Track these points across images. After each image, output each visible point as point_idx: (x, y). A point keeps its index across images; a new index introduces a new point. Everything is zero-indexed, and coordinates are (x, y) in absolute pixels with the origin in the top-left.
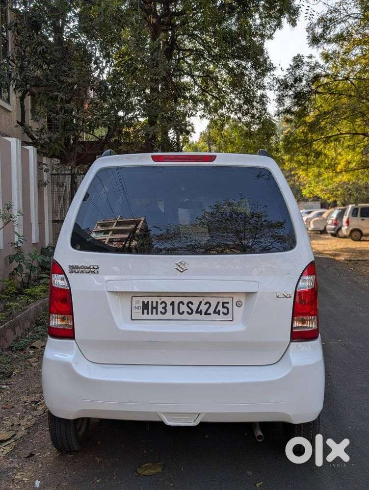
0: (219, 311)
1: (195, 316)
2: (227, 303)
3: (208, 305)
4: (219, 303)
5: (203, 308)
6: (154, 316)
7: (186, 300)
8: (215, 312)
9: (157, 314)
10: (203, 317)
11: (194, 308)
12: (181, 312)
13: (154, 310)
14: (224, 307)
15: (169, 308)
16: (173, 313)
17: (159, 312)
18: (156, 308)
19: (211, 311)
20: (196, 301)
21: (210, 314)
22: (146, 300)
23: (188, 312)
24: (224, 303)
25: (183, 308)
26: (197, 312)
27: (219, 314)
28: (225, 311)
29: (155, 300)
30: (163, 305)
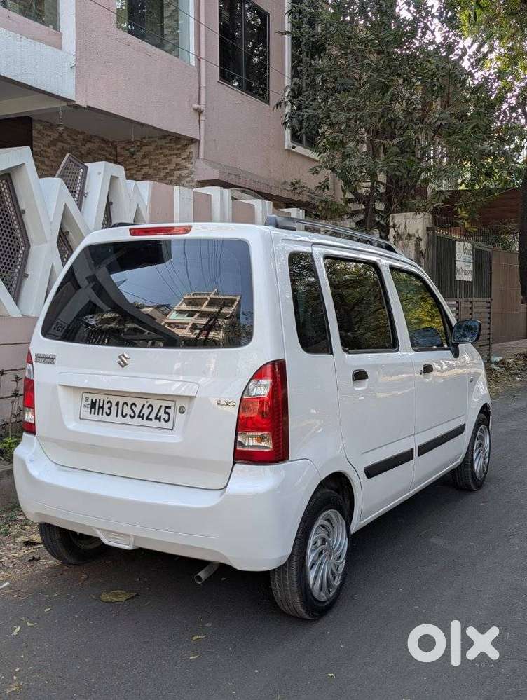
0: (160, 416)
1: (137, 420)
2: (170, 407)
3: (150, 408)
4: (161, 406)
5: (146, 411)
6: (99, 417)
7: (130, 401)
8: (156, 418)
9: (102, 414)
10: (145, 422)
11: (137, 410)
12: (124, 414)
13: (101, 410)
14: (165, 413)
15: (114, 408)
16: (117, 416)
17: (104, 414)
18: (102, 408)
19: (152, 416)
20: (139, 403)
21: (151, 420)
22: (94, 397)
23: (130, 416)
24: (166, 407)
25: (127, 410)
26: (139, 416)
27: (160, 421)
28: (166, 417)
29: (102, 398)
30: (109, 404)
